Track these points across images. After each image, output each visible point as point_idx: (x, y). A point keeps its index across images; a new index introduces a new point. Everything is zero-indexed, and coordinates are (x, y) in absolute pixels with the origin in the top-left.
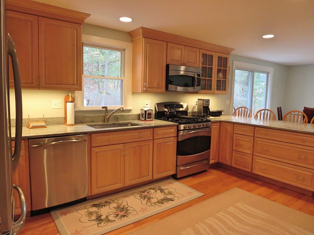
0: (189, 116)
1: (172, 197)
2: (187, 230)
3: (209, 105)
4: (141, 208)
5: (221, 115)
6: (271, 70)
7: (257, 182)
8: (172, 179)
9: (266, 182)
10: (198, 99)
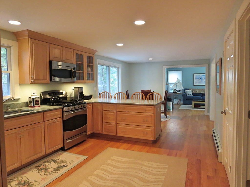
0: (68, 100)
1: (65, 164)
2: (83, 183)
3: (83, 91)
4: (42, 178)
5: (91, 98)
6: (120, 65)
7: (120, 141)
8: (61, 151)
9: (126, 140)
10: (74, 87)
